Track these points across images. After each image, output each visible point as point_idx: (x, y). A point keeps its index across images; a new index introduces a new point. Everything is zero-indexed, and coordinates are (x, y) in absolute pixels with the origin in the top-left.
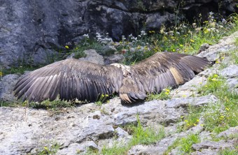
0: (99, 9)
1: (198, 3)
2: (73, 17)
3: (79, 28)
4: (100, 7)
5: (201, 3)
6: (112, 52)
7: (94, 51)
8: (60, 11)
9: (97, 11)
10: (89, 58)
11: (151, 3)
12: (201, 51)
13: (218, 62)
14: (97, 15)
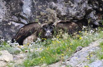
0: (10, 24)
1: (75, 20)
4: (11, 22)
5: (76, 20)
6: (19, 52)
7: (7, 51)
9: (9, 25)
10: (3, 56)
11: (44, 20)
12: (77, 51)
13: (89, 58)
14: (9, 28)
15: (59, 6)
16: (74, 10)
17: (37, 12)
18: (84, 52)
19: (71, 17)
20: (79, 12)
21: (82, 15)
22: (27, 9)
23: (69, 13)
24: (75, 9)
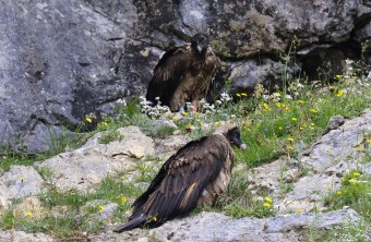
0: (145, 54)
1: (325, 43)
2: (99, 67)
3: (109, 87)
4: (148, 49)
5: (329, 43)
6: (170, 131)
7: (137, 129)
8: (76, 58)
9: (142, 57)
10: (128, 142)
11: (240, 43)
12: (329, 130)
13: (362, 148)
14: (142, 63)
15: (281, 6)
16: (322, 16)
17: (219, 21)
18: (349, 133)
19: (314, 35)
20: (336, 20)
21: (345, 29)
22: (192, 13)
23: (308, 25)
24: (327, 14)
